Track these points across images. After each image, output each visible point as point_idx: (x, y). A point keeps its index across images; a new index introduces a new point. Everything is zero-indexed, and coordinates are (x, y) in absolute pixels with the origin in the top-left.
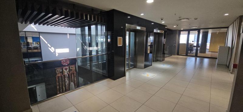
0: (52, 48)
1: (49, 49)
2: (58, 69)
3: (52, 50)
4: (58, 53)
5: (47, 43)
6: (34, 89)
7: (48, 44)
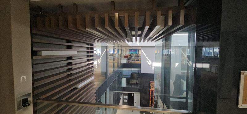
0: (150, 61)
1: (147, 61)
2: (152, 83)
3: (149, 63)
4: (155, 67)
5: (146, 56)
6: (132, 95)
7: (147, 58)
